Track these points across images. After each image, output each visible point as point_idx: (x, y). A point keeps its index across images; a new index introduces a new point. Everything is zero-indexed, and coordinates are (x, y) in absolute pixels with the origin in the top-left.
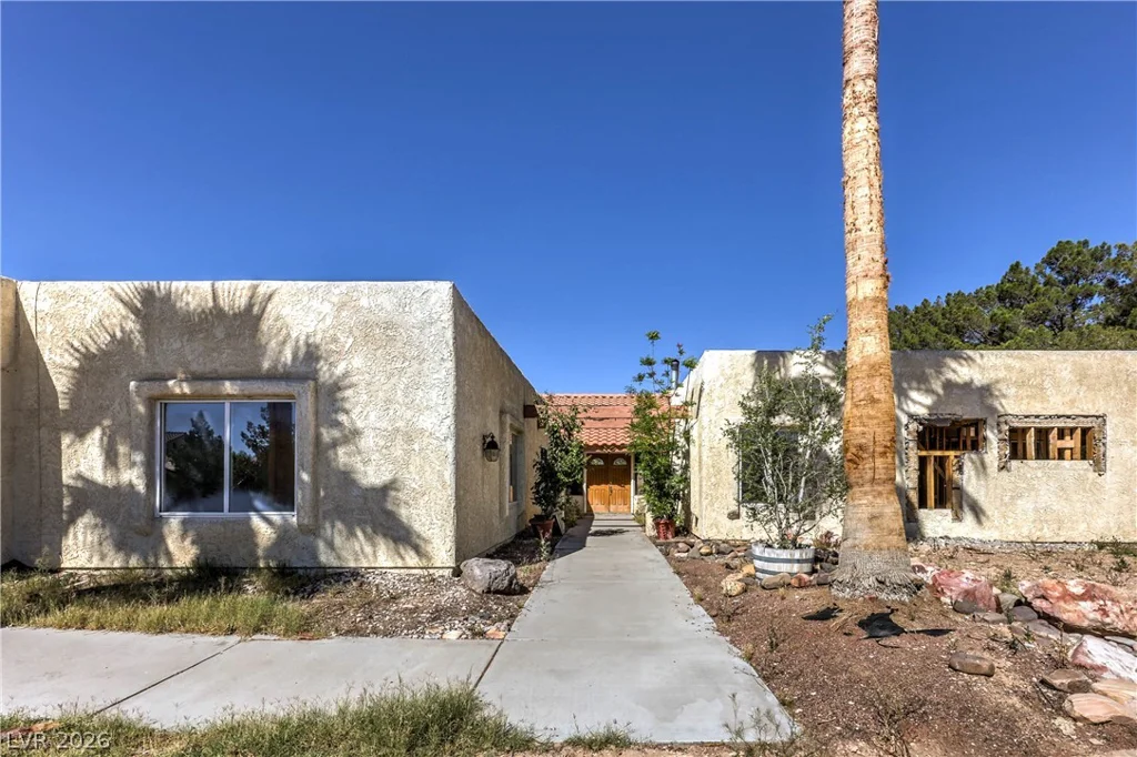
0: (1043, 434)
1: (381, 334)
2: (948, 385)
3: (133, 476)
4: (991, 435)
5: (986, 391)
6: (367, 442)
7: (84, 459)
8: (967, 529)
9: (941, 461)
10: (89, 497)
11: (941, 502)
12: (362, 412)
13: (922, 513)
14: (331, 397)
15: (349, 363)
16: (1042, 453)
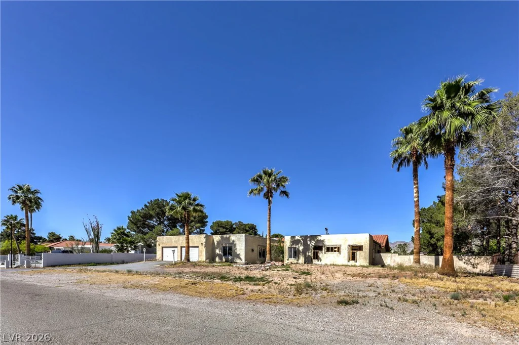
0: (332, 248)
1: (239, 239)
2: (318, 240)
3: (221, 253)
4: (323, 248)
5: (323, 241)
6: (238, 250)
7: (217, 251)
8: (319, 263)
9: (317, 252)
10: (218, 255)
11: (317, 258)
12: (238, 247)
13: (313, 260)
14: (235, 245)
15: (236, 242)
16: (332, 251)
